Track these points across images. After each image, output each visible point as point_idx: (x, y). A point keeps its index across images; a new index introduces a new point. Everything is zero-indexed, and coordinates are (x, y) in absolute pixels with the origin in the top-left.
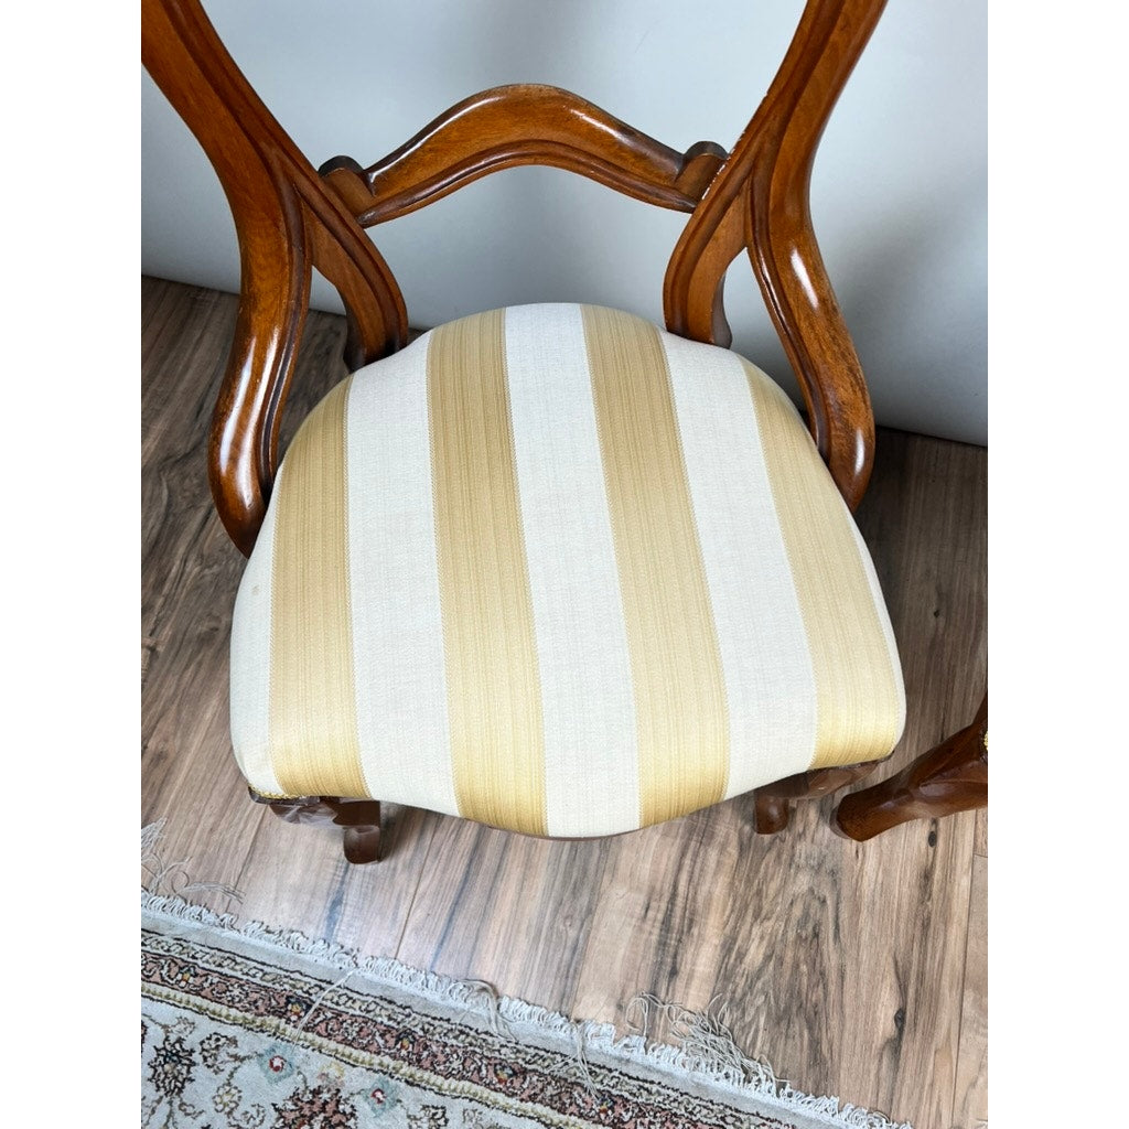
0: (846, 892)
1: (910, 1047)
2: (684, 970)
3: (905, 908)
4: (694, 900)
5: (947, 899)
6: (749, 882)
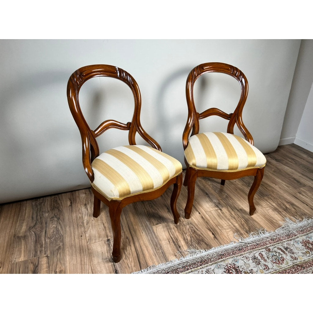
0: (194, 225)
1: (217, 236)
2: (181, 246)
4: (175, 237)
5: (207, 218)
6: (181, 231)
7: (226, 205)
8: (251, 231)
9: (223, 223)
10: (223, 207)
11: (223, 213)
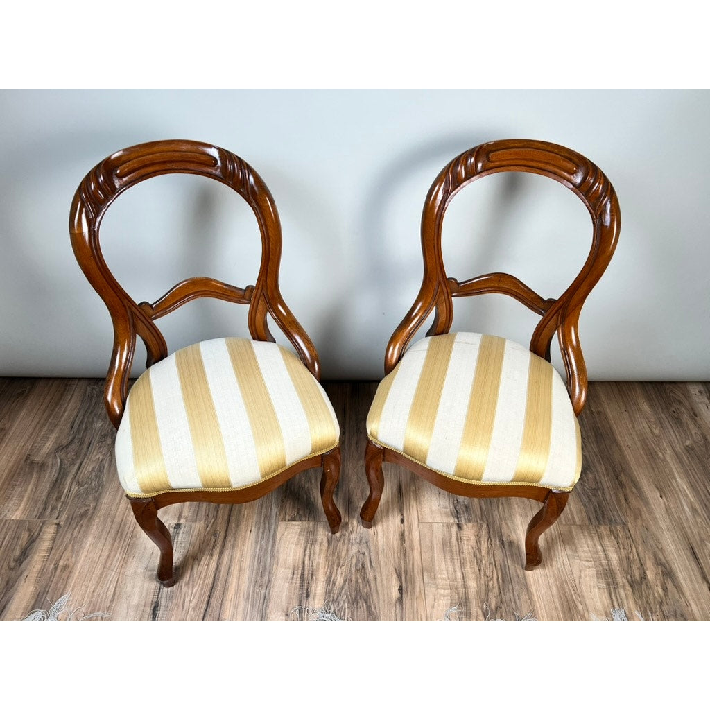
0: (372, 548)
1: (406, 600)
2: (312, 595)
3: (396, 549)
4: (312, 566)
5: (411, 541)
6: (333, 554)
7: (482, 519)
8: (499, 615)
9: (444, 567)
10: (470, 522)
11: (459, 539)
